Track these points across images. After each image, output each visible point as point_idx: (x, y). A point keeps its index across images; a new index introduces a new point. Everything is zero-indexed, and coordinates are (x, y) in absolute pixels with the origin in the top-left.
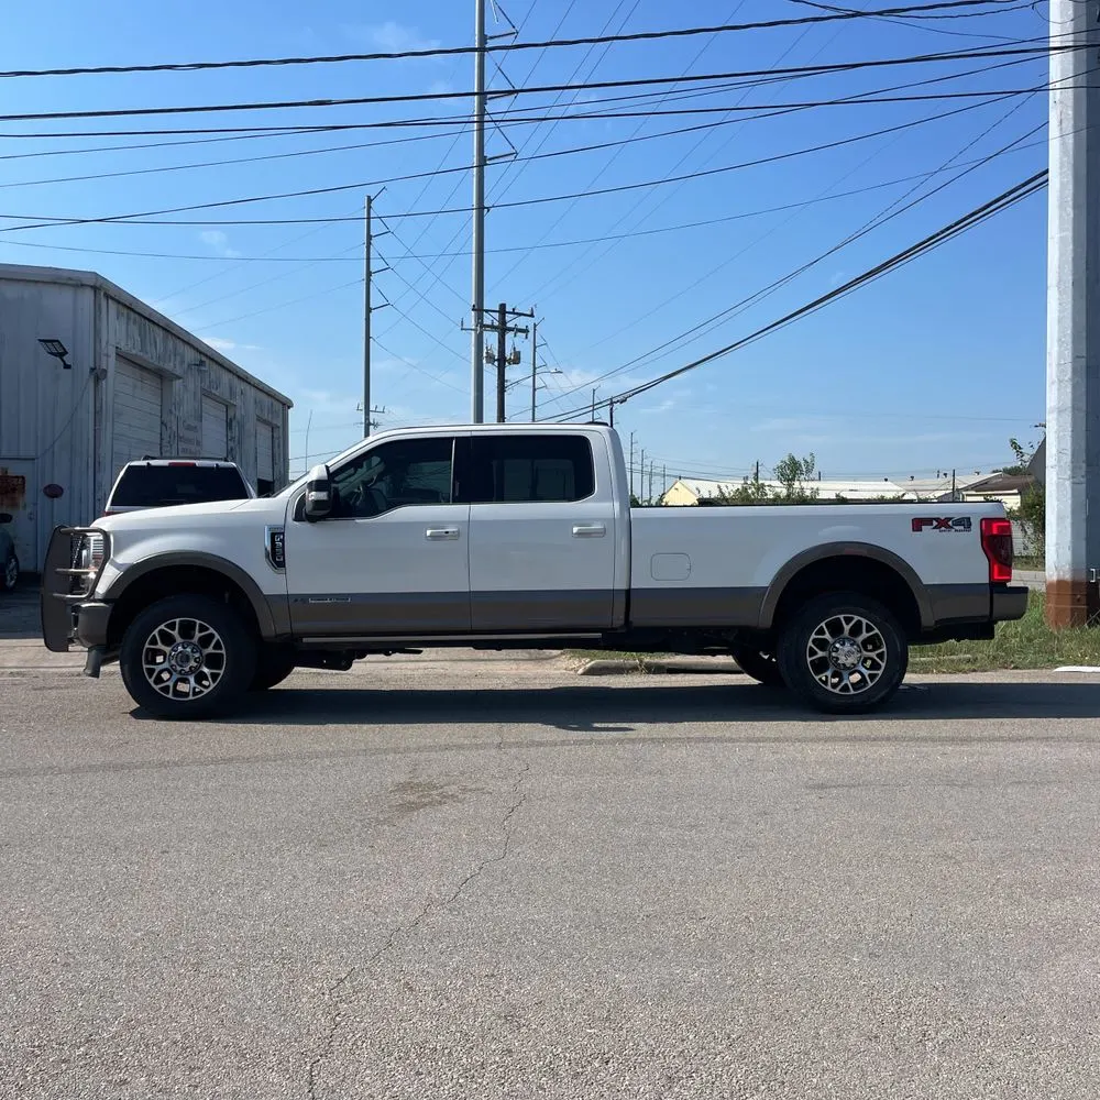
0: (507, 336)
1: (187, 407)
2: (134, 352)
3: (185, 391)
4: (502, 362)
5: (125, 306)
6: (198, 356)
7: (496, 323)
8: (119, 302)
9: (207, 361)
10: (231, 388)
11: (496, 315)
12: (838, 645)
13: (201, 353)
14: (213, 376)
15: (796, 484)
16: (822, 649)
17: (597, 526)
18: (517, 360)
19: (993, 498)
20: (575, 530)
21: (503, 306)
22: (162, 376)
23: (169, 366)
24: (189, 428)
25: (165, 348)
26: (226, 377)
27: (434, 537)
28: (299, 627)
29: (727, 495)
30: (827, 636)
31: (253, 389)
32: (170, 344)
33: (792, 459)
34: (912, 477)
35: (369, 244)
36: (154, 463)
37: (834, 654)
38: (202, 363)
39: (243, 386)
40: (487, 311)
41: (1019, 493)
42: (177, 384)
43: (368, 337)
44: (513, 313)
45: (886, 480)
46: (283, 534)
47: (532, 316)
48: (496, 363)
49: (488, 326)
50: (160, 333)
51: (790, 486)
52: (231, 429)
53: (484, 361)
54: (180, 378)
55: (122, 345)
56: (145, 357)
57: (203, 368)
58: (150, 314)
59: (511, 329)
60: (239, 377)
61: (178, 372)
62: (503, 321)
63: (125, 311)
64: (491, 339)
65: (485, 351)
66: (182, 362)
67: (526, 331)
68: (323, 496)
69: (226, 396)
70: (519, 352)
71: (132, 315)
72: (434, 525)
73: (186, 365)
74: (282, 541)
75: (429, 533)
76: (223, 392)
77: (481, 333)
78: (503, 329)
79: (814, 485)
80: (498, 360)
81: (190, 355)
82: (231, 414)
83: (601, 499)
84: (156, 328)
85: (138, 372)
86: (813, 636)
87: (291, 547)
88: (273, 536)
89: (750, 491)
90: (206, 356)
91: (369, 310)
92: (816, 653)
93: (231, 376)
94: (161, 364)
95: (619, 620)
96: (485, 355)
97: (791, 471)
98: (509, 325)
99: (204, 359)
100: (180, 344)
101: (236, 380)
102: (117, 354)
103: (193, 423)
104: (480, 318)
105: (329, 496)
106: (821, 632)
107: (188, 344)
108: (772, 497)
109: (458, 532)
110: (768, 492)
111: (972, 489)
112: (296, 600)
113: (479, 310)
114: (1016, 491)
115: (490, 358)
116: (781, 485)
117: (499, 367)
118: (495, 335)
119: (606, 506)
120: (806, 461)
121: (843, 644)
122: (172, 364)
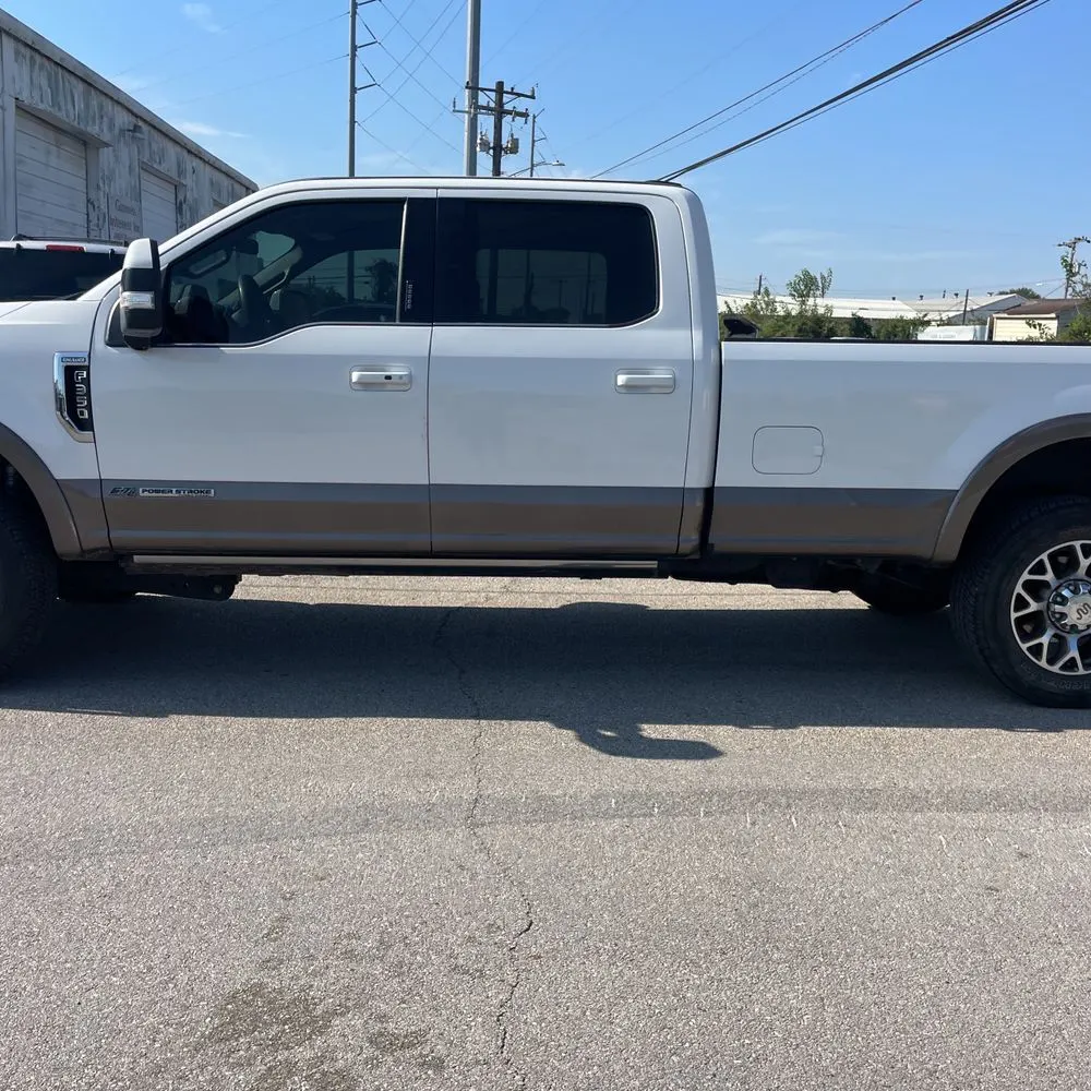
0: (504, 121)
1: (122, 183)
2: (41, 106)
3: (117, 162)
4: (498, 151)
5: (27, 45)
6: (133, 120)
7: (492, 105)
8: (17, 39)
9: (145, 128)
10: (179, 166)
11: (493, 95)
12: (1065, 593)
13: (137, 116)
14: (155, 146)
15: (811, 301)
16: (1037, 598)
17: (661, 374)
18: (514, 149)
19: (1037, 322)
20: (621, 379)
21: (500, 84)
22: (86, 144)
23: (93, 129)
24: (123, 209)
25: (87, 106)
26: (172, 150)
27: (365, 385)
28: (123, 536)
29: (734, 310)
30: (1049, 576)
31: (208, 168)
32: (94, 103)
33: (806, 273)
34: (922, 297)
35: (354, 14)
36: (26, 244)
37: (1058, 608)
38: (136, 128)
39: (196, 163)
40: (483, 90)
41: (1057, 318)
42: (106, 153)
43: (353, 122)
44: (512, 93)
45: (894, 299)
46: (88, 369)
47: (533, 97)
48: (491, 152)
49: (484, 108)
50: (81, 86)
51: (803, 303)
52: (181, 214)
53: (478, 149)
54: (107, 145)
55: (25, 97)
56: (59, 114)
57: (138, 135)
58: (61, 59)
59: (509, 113)
60: (189, 152)
61: (106, 137)
62: (500, 103)
63: (28, 52)
64: (486, 123)
65: (479, 136)
66: (111, 125)
67: (525, 115)
68: (145, 300)
69: (174, 174)
70: (517, 140)
71: (38, 58)
72: (367, 363)
73: (117, 131)
74: (87, 381)
75: (355, 376)
76: (168, 166)
77: (475, 115)
78: (500, 112)
79: (828, 301)
80: (494, 148)
81: (123, 119)
82: (181, 197)
83: (669, 324)
84: (72, 79)
85: (51, 134)
86: (1025, 576)
87: (102, 386)
88: (70, 372)
89: (759, 307)
90: (144, 121)
91: (354, 90)
92: (1027, 605)
93: (178, 149)
94: (82, 127)
95: (690, 539)
96: (479, 141)
97: (807, 285)
98: (507, 107)
99: (141, 123)
100: (108, 105)
101: (185, 153)
102: (17, 107)
103: (128, 202)
104: (474, 97)
105: (155, 300)
106: (1040, 569)
107: (118, 103)
108: (782, 313)
109: (410, 376)
110: (779, 309)
111: (1004, 311)
112: (114, 491)
113: (474, 87)
114: (1053, 315)
115: (485, 145)
116: (793, 301)
117: (494, 157)
118: (491, 119)
119: (680, 335)
120: (823, 277)
121: (1075, 592)
122: (97, 127)
